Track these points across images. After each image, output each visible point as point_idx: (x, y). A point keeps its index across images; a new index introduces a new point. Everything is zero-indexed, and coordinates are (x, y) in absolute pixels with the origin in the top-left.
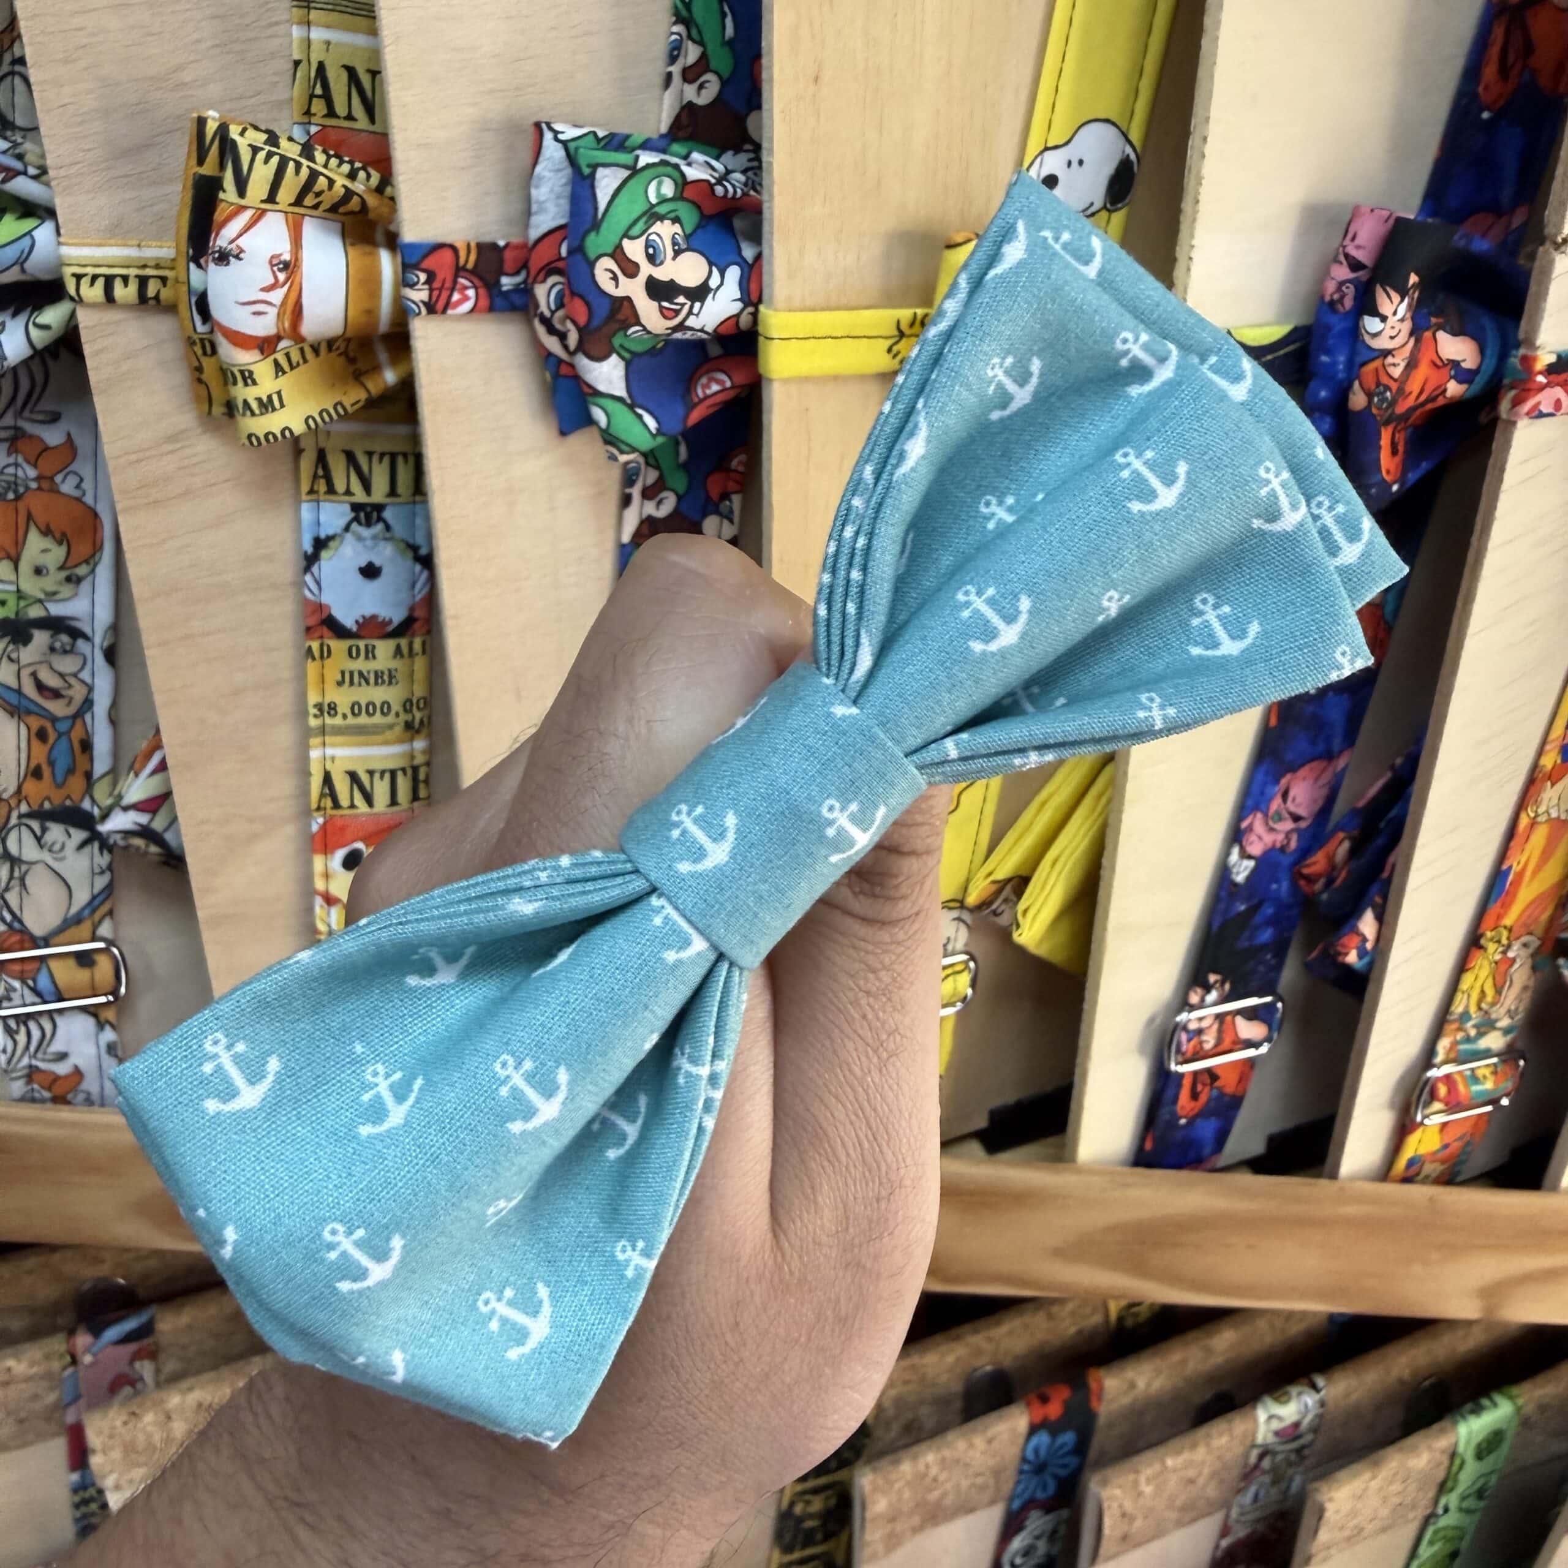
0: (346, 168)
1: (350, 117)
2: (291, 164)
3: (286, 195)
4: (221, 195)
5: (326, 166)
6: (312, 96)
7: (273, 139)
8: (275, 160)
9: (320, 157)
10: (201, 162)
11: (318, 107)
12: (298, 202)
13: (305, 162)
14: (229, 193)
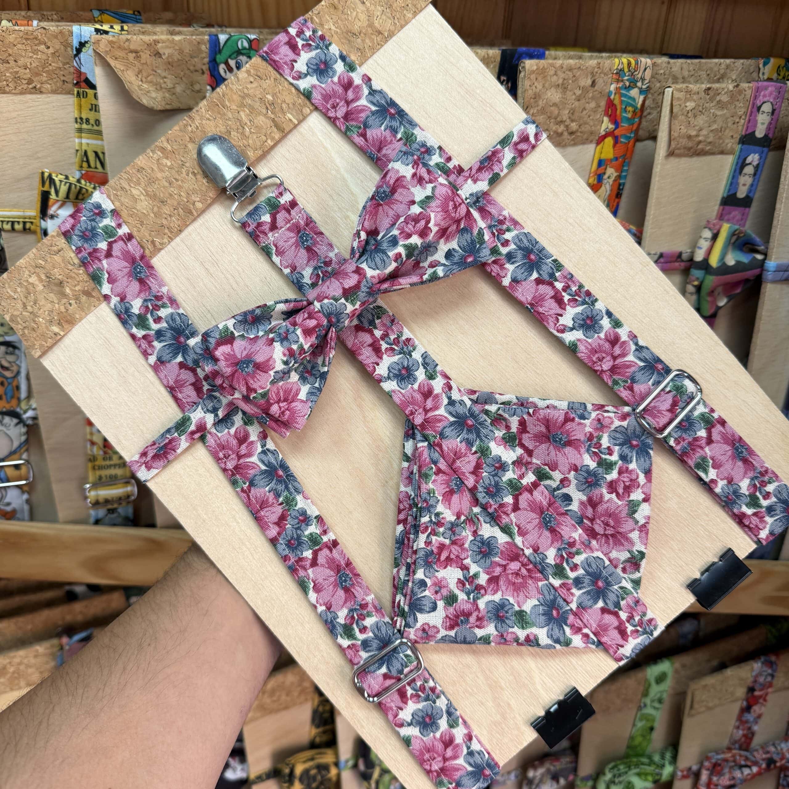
0: (92, 186)
1: (96, 168)
2: (73, 186)
3: (72, 196)
4: (51, 197)
5: (86, 185)
6: (83, 161)
7: (67, 178)
8: (68, 185)
9: (83, 182)
10: (43, 186)
11: (85, 165)
12: (77, 198)
13: (78, 184)
14: (53, 196)
